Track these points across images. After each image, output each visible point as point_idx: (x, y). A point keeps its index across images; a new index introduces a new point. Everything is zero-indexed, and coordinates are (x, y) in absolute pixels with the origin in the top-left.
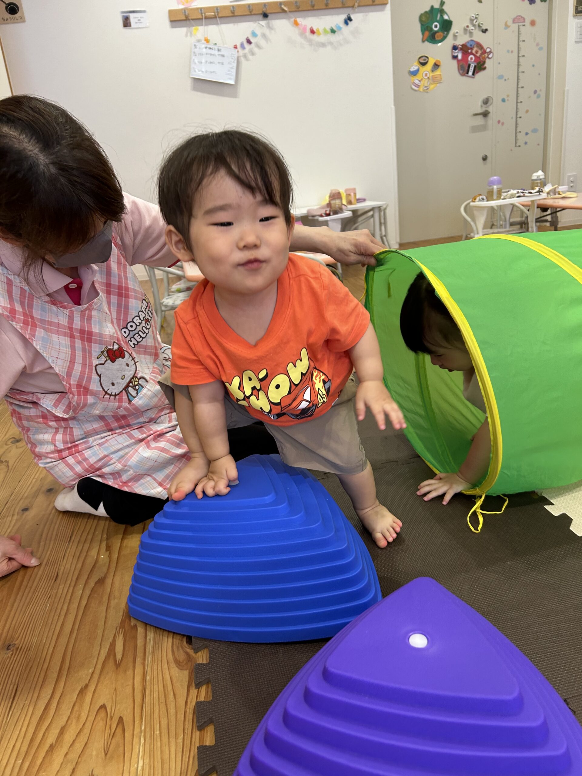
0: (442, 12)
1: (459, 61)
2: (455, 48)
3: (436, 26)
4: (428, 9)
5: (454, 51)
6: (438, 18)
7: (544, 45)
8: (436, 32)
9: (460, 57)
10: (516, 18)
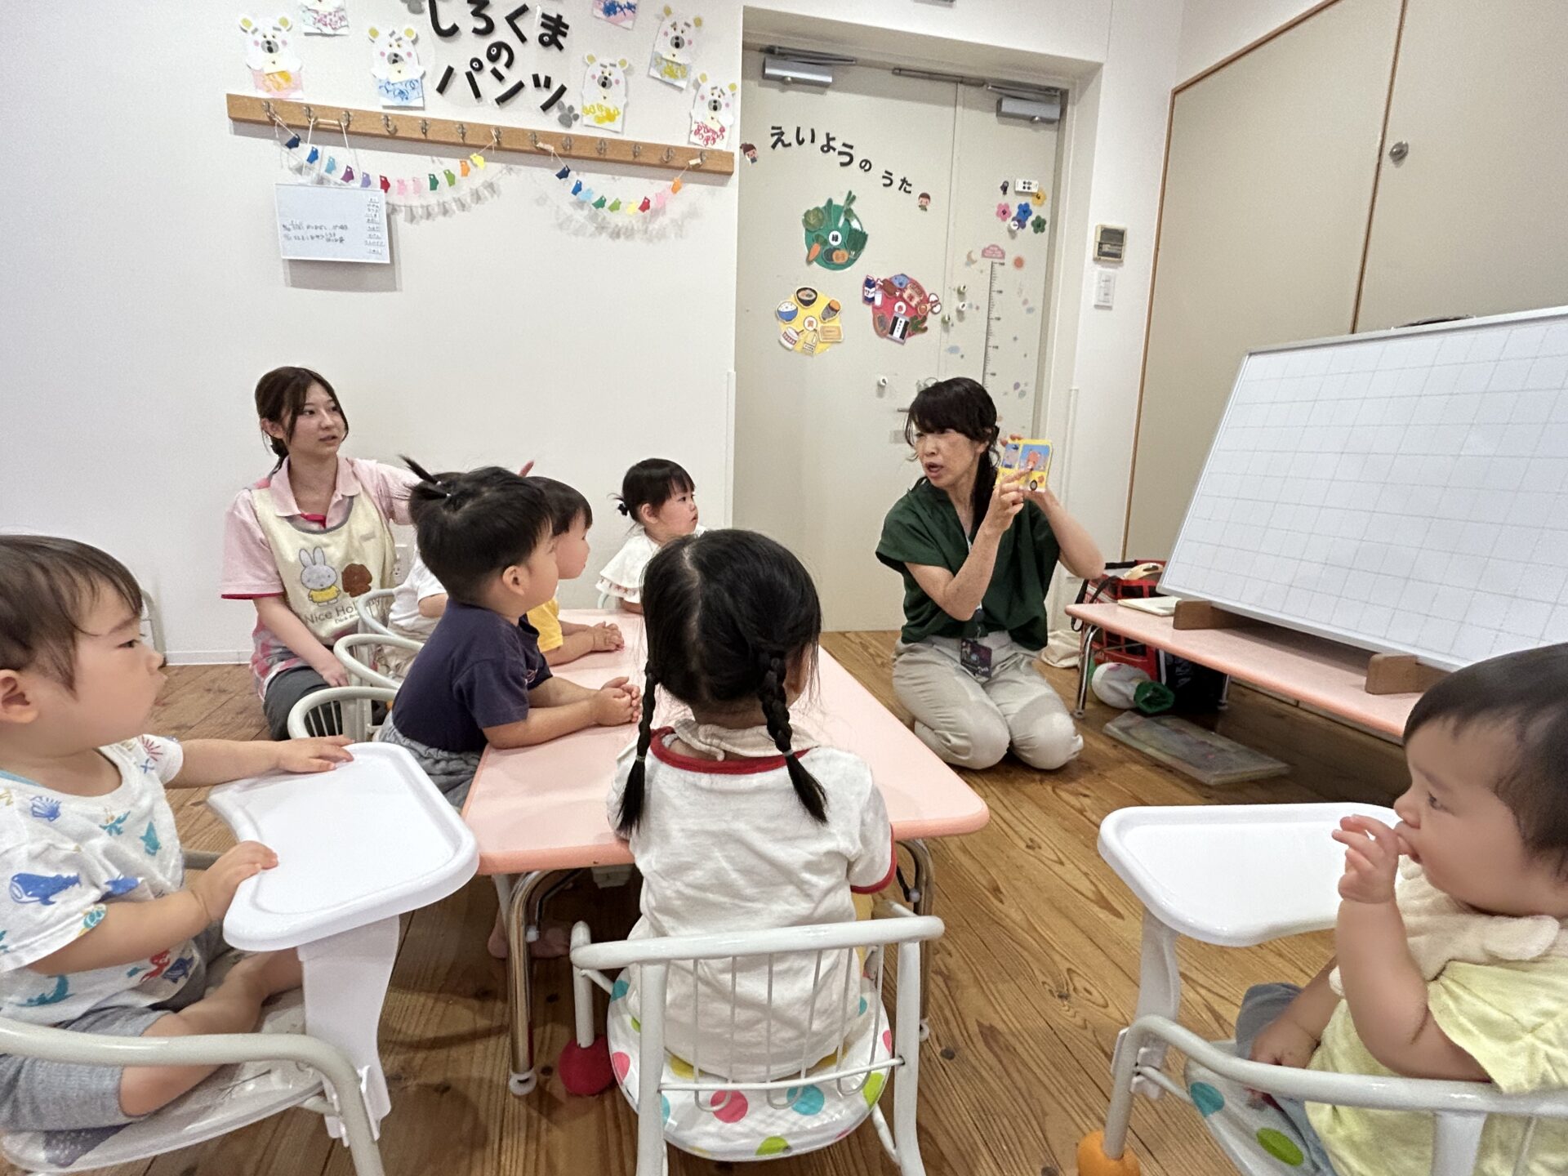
1: (875, 308)
2: (869, 283)
5: (866, 288)
7: (1039, 305)
9: (878, 301)
10: (988, 249)
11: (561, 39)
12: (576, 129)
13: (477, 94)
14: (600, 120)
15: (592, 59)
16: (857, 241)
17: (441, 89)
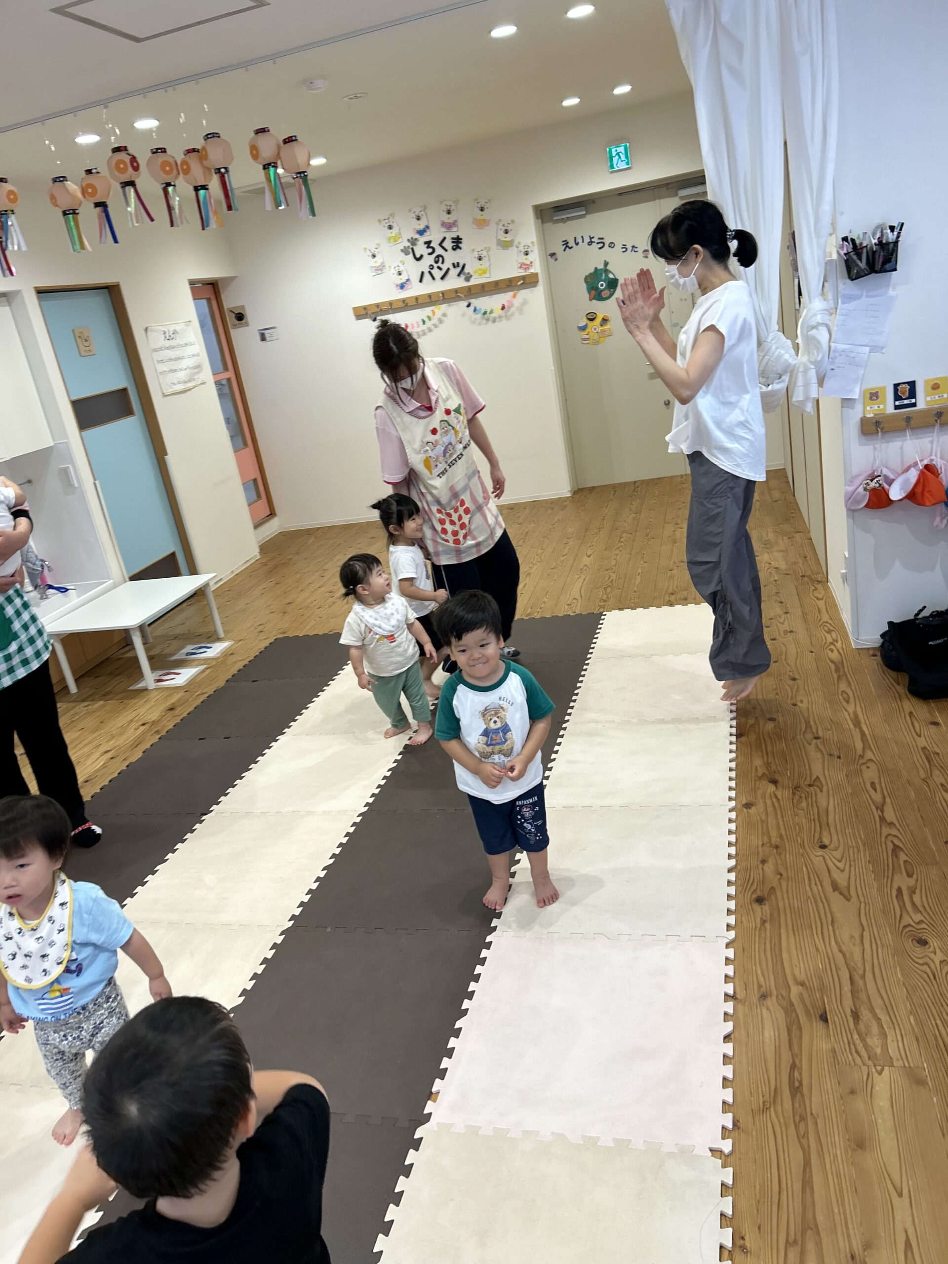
0: (607, 271)
3: (602, 285)
4: (592, 270)
6: (603, 278)
8: (603, 290)
11: (460, 245)
12: (473, 282)
13: (433, 278)
14: (480, 275)
15: (473, 250)
16: (613, 284)
17: (421, 281)
